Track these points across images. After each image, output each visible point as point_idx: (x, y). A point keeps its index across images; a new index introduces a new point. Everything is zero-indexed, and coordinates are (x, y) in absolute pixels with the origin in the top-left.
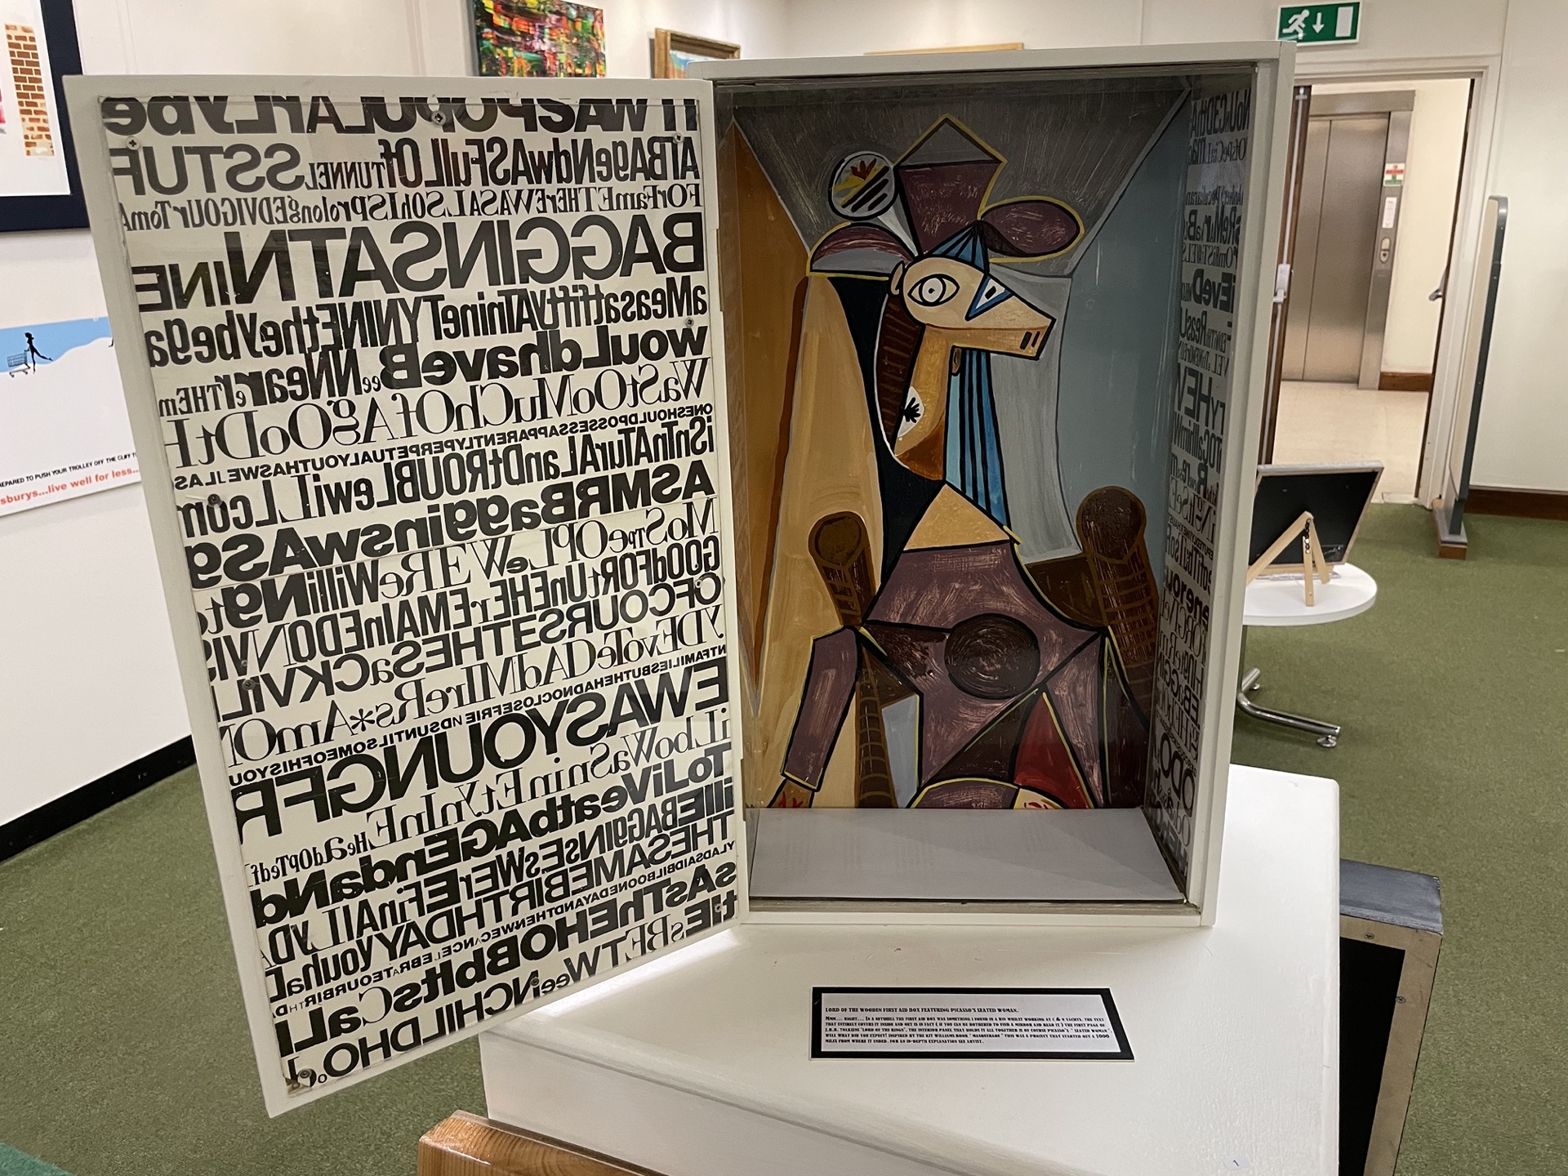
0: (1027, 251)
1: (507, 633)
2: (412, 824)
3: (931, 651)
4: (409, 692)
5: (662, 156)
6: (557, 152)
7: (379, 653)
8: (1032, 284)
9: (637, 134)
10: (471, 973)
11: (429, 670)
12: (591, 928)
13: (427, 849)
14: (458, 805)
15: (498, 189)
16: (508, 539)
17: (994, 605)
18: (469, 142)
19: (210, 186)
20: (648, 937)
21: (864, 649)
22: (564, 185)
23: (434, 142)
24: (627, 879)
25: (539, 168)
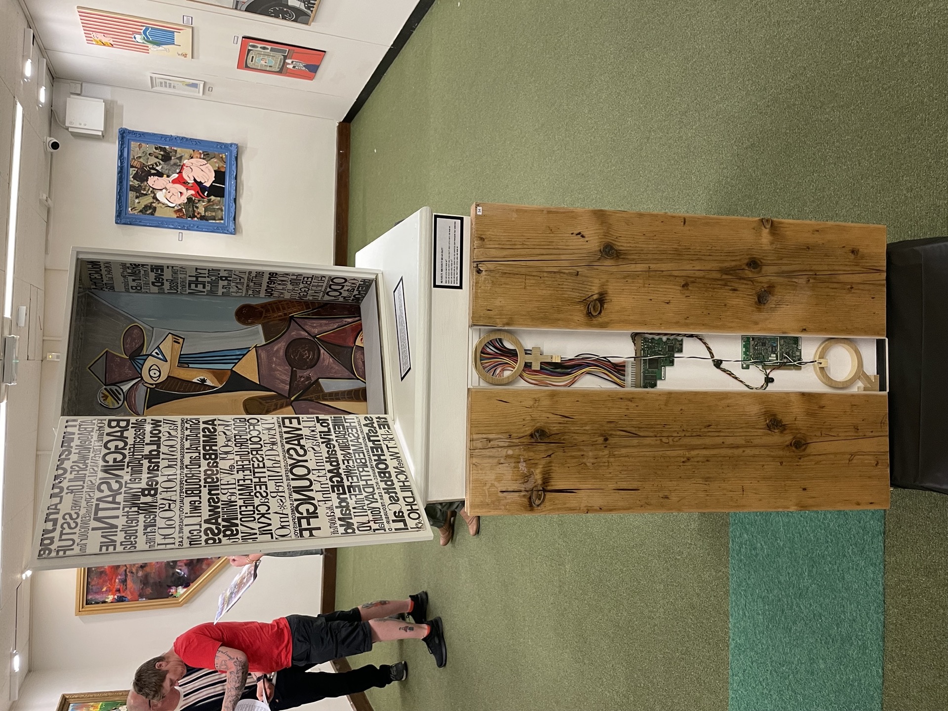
0: (142, 342)
1: (256, 470)
2: (324, 496)
3: (301, 375)
4: (273, 495)
5: (86, 428)
6: (79, 453)
7: (257, 502)
8: (155, 340)
9: (76, 434)
10: (389, 483)
11: (267, 489)
12: (380, 453)
13: (336, 492)
14: (321, 484)
15: (89, 467)
16: (220, 469)
17: (282, 353)
18: (71, 473)
19: (75, 533)
20: (388, 439)
21: (300, 398)
22: (91, 452)
23: (69, 482)
24: (363, 443)
25: (84, 458)
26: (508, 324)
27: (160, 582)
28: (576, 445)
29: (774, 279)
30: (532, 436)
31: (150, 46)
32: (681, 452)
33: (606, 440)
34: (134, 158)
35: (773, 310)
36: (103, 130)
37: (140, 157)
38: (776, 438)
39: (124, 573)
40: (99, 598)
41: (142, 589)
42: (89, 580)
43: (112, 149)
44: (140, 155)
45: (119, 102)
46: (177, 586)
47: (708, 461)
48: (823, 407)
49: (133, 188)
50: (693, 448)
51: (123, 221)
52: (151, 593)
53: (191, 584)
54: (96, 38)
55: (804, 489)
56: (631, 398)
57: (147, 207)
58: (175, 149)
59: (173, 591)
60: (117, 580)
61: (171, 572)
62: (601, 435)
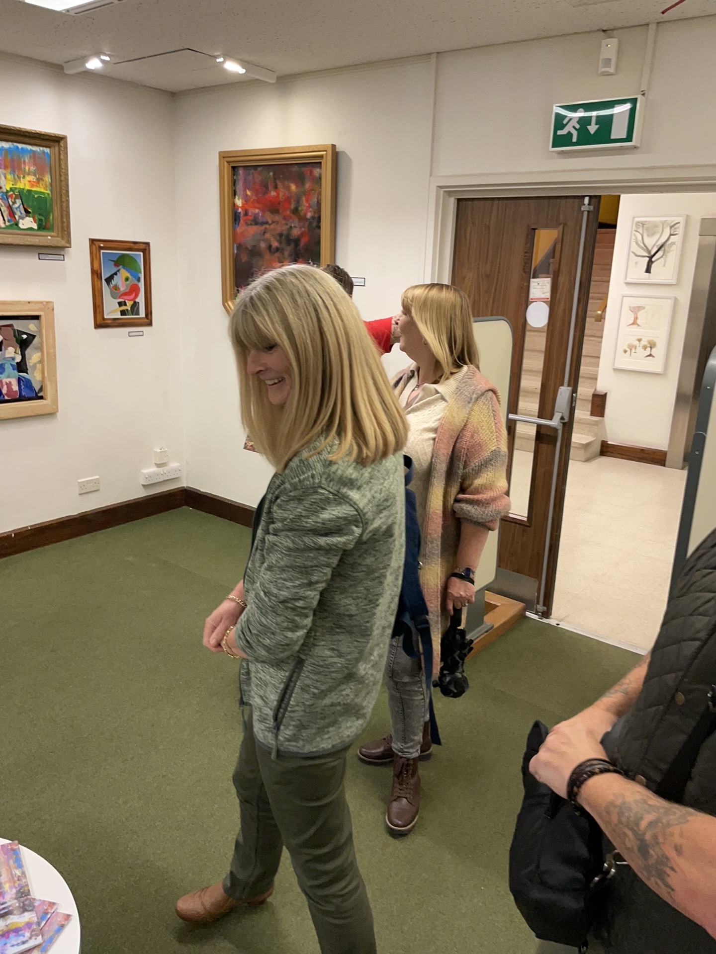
40: (240, 186)
41: (247, 248)
52: (242, 261)
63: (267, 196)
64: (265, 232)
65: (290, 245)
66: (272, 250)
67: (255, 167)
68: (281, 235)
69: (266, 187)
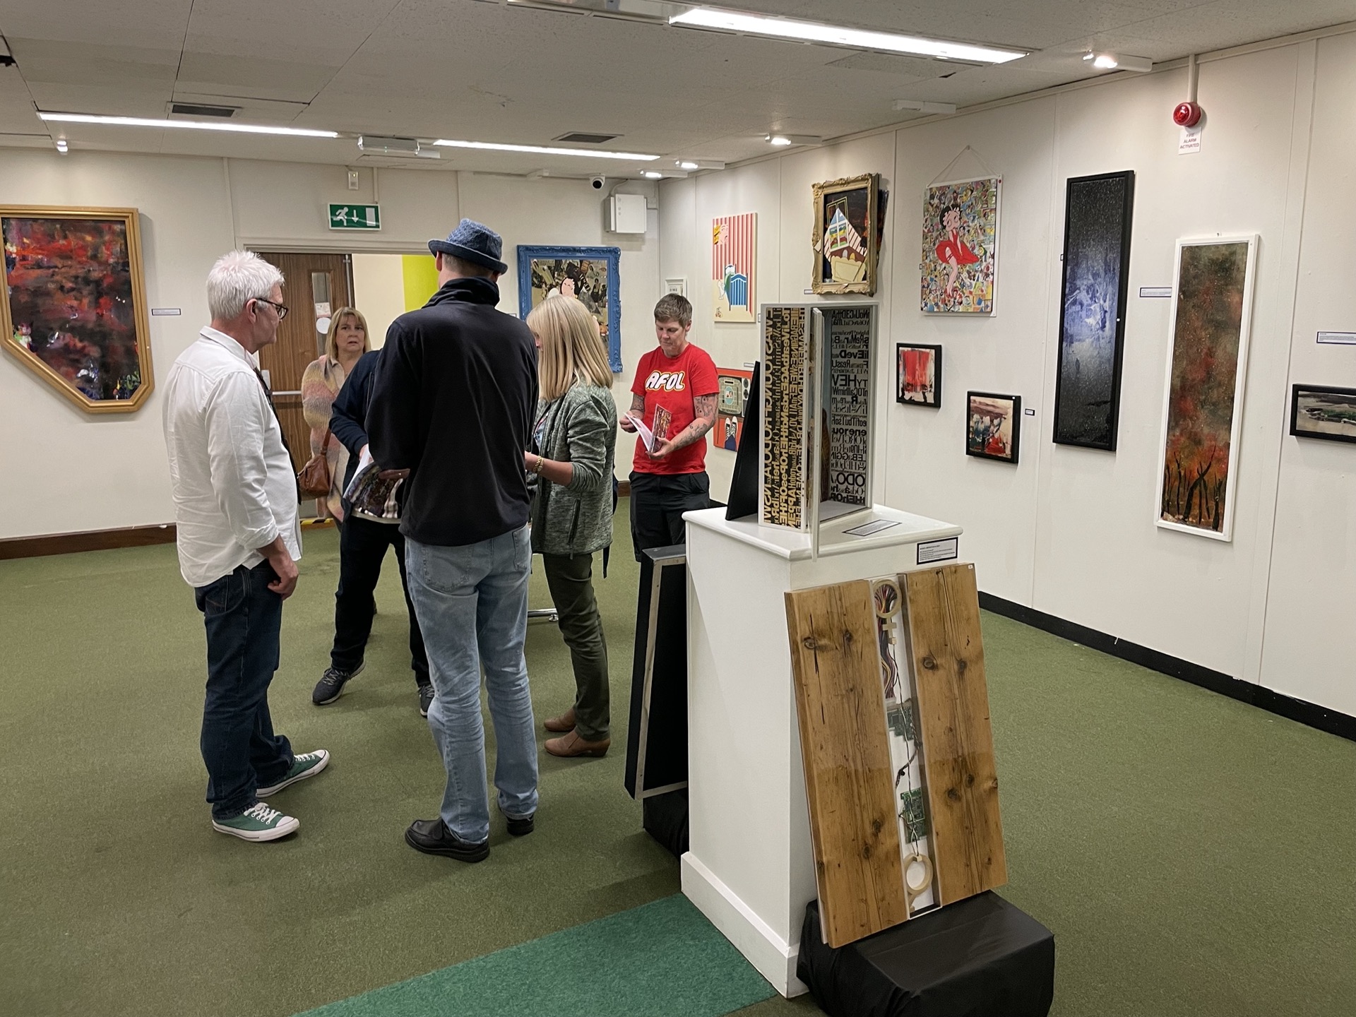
26: (910, 600)
27: (39, 311)
28: (846, 667)
29: (964, 800)
30: (847, 631)
31: (724, 281)
32: (851, 754)
33: (852, 690)
34: (590, 263)
35: (947, 805)
36: (618, 231)
37: (593, 270)
38: (869, 830)
39: (52, 264)
40: (13, 234)
41: (27, 289)
42: (40, 221)
43: (595, 240)
44: (594, 269)
45: (644, 248)
46: (31, 335)
47: (848, 776)
48: (893, 865)
49: (558, 263)
50: (854, 762)
51: (522, 253)
52: (20, 301)
53: (34, 354)
54: (721, 228)
55: (839, 865)
56: (879, 705)
57: (540, 278)
58: (607, 306)
59: (24, 330)
60: (40, 257)
61: (54, 326)
62: (854, 686)
63: (53, 245)
64: (53, 275)
65: (89, 285)
66: (65, 289)
67: (35, 220)
68: (76, 277)
69: (52, 237)
